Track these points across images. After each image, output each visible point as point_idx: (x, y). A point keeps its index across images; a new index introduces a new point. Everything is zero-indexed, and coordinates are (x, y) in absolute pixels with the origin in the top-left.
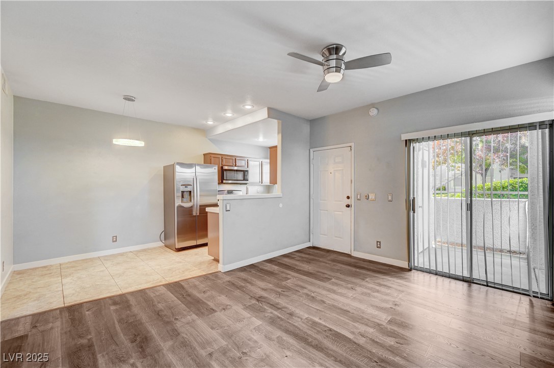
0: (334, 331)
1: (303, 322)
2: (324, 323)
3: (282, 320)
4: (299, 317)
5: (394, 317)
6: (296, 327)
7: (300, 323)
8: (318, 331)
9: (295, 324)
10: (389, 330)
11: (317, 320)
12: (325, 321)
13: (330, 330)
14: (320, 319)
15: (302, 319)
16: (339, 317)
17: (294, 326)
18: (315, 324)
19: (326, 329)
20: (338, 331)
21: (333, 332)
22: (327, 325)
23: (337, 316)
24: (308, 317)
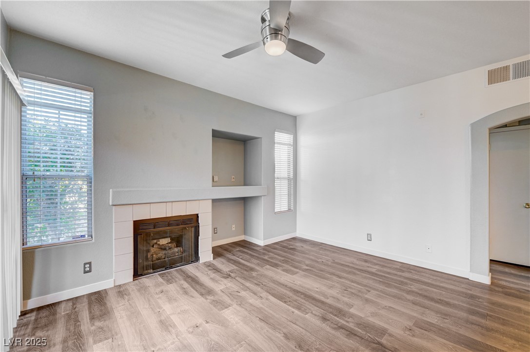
0: (282, 301)
1: (310, 309)
2: (290, 308)
3: (331, 313)
4: (315, 315)
5: (218, 311)
6: (315, 306)
7: (313, 309)
8: (296, 302)
9: (318, 308)
10: (235, 300)
11: (296, 312)
12: (289, 310)
13: (285, 302)
14: (293, 312)
15: (312, 313)
16: (273, 313)
17: (317, 307)
18: (299, 308)
19: (289, 303)
20: (279, 301)
21: (284, 300)
22: (287, 306)
23: (275, 314)
24: (306, 314)
